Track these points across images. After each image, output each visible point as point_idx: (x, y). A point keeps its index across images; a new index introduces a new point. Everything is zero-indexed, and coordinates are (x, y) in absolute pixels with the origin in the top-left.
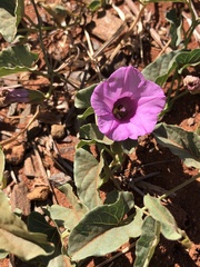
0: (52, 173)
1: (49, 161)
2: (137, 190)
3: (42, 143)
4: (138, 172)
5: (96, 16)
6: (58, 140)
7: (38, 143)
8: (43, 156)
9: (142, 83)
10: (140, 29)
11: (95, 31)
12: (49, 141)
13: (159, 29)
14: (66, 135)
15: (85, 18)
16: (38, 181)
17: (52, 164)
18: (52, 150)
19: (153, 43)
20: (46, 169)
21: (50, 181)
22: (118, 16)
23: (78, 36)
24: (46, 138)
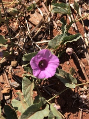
0: (12, 82)
1: (10, 76)
2: (46, 91)
3: (7, 68)
4: (47, 83)
5: (30, 13)
6: (14, 68)
7: (5, 68)
8: (7, 74)
9: (51, 55)
10: (49, 20)
11: (30, 19)
12: (10, 68)
13: (57, 21)
14: (17, 65)
15: (26, 14)
16: (5, 85)
17: (11, 77)
18: (11, 72)
19: (54, 27)
20: (9, 80)
21: (11, 85)
22: (40, 13)
23: (22, 20)
24: (9, 67)
